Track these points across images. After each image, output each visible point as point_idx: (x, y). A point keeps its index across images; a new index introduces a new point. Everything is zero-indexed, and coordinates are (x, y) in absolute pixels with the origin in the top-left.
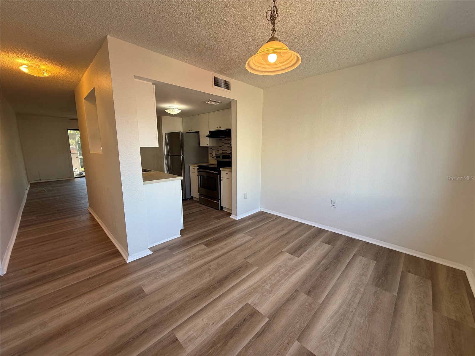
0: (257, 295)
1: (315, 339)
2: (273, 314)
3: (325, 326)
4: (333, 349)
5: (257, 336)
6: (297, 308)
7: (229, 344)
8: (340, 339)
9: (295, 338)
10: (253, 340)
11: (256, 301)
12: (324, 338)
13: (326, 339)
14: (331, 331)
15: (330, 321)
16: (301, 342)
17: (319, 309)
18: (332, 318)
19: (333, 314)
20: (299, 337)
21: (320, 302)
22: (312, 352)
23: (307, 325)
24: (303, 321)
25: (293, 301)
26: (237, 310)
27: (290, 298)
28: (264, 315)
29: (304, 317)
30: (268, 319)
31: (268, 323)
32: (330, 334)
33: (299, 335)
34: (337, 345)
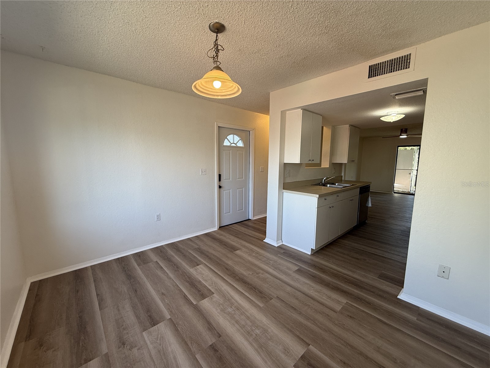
0: (221, 301)
1: (164, 331)
2: (198, 308)
3: (170, 346)
4: (150, 342)
5: (185, 296)
6: (198, 328)
7: (187, 283)
8: (153, 352)
9: (172, 317)
10: (183, 294)
11: (214, 300)
12: (162, 338)
13: (160, 339)
14: (163, 349)
15: (172, 354)
16: (168, 320)
17: (190, 350)
18: (175, 358)
19: (178, 363)
20: (172, 321)
21: (198, 356)
22: (158, 325)
23: (178, 330)
24: (183, 328)
25: (207, 327)
26: (210, 288)
27: (211, 325)
28: (200, 302)
29: (186, 330)
30: (195, 303)
31: (192, 303)
32: (161, 346)
33: (173, 321)
34: (151, 347)
